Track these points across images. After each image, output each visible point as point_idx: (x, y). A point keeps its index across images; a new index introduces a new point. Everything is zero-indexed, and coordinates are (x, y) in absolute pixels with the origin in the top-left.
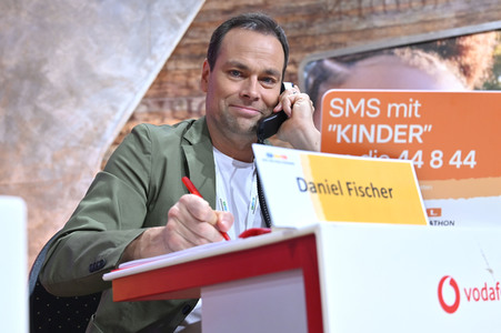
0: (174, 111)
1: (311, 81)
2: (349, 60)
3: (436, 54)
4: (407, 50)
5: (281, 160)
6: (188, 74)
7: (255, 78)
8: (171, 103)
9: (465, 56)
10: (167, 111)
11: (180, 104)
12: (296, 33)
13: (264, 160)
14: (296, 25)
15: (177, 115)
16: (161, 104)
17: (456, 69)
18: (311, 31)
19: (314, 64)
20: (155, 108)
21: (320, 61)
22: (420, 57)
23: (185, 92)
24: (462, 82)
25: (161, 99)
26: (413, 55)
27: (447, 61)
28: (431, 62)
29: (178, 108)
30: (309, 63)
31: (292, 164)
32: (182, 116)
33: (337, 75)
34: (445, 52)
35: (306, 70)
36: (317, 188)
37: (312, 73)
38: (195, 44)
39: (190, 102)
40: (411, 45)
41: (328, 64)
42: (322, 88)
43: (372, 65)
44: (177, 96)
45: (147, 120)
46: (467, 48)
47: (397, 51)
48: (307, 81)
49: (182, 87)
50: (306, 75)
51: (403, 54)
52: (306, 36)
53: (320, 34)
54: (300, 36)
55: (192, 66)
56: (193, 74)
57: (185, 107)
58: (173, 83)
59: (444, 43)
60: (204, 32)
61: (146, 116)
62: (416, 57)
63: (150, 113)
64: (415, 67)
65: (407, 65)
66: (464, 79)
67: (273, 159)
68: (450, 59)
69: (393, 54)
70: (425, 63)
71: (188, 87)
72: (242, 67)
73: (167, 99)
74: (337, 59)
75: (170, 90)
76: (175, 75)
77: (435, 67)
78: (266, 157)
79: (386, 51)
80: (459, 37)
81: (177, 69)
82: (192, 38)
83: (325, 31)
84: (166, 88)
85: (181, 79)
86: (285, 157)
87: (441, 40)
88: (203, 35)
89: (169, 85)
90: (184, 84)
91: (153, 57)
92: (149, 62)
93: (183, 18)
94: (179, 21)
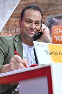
0: (11, 32)
1: (49, 23)
5: (41, 45)
6: (15, 22)
7: (34, 23)
8: (11, 30)
10: (9, 32)
11: (13, 30)
12: (45, 10)
13: (36, 46)
14: (45, 8)
15: (12, 33)
16: (8, 30)
19: (50, 19)
20: (6, 31)
21: (52, 18)
23: (14, 27)
25: (8, 29)
29: (12, 31)
30: (49, 19)
31: (44, 46)
32: (14, 34)
33: (56, 22)
35: (47, 20)
36: (51, 53)
37: (49, 21)
38: (17, 13)
39: (16, 30)
41: (54, 19)
42: (52, 26)
44: (12, 28)
45: (4, 35)
48: (48, 23)
49: (13, 25)
50: (47, 22)
52: (48, 11)
53: (52, 11)
54: (46, 11)
55: (16, 19)
56: (17, 22)
57: (14, 31)
58: (11, 24)
60: (19, 10)
61: (4, 33)
63: (5, 33)
67: (39, 45)
71: (15, 25)
72: (30, 20)
73: (9, 29)
74: (56, 18)
75: (10, 26)
76: (11, 22)
78: (37, 45)
81: (12, 20)
82: (16, 12)
83: (52, 10)
84: (9, 26)
85: (13, 23)
86: (42, 45)
88: (19, 11)
89: (10, 25)
90: (14, 24)
91: (6, 17)
92: (4, 18)
93: (14, 6)
94: (13, 7)
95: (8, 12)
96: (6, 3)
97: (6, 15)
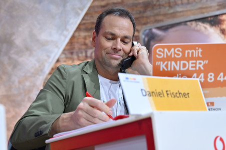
0: (78, 57)
1: (146, 39)
2: (165, 28)
3: (208, 24)
4: (194, 23)
6: (85, 38)
7: (119, 40)
8: (77, 53)
9: (223, 24)
10: (75, 56)
11: (82, 53)
12: (138, 16)
13: (124, 81)
14: (138, 12)
15: (80, 59)
16: (72, 53)
17: (218, 31)
18: (145, 15)
19: (147, 31)
20: (69, 55)
21: (150, 30)
22: (200, 25)
23: (84, 47)
24: (222, 38)
25: (72, 51)
26: (197, 25)
27: (214, 27)
28: (206, 28)
29: (80, 55)
30: (145, 31)
31: (138, 82)
32: (82, 59)
34: (213, 23)
35: (143, 34)
36: (151, 94)
37: (147, 35)
38: (88, 23)
39: (86, 52)
40: (196, 20)
41: (155, 31)
43: (177, 30)
44: (80, 49)
45: (65, 62)
46: (224, 21)
47: (189, 23)
48: (144, 39)
49: (82, 45)
50: (143, 36)
51: (192, 24)
52: (143, 17)
53: (150, 16)
54: (140, 17)
55: (86, 34)
56: (88, 38)
57: (84, 54)
58: (78, 43)
59: (212, 19)
60: (92, 17)
61: (64, 59)
62: (198, 26)
63: (67, 58)
64: (198, 31)
65: (194, 30)
66: (223, 36)
67: (129, 80)
68: (215, 26)
69: (186, 25)
70: (203, 29)
71: (85, 44)
73: (75, 51)
74: (159, 28)
75: (77, 46)
76: (78, 39)
77: (208, 30)
78: (125, 79)
79: (183, 24)
80: (219, 15)
81: (79, 36)
82: (86, 20)
83: (152, 14)
84: (74, 45)
85: (82, 40)
86: (135, 79)
87: (211, 17)
89: (76, 44)
90: (83, 43)
91: (67, 30)
92: (65, 33)
93: (82, 10)
94: (80, 11)
95: (72, 21)
96: (68, 4)
97: (68, 27)
